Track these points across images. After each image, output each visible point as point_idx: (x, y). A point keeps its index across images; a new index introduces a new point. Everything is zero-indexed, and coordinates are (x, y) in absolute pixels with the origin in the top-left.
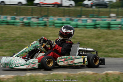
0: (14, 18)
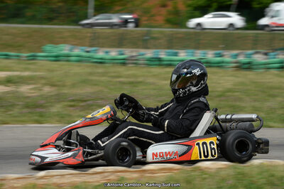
0: (219, 54)
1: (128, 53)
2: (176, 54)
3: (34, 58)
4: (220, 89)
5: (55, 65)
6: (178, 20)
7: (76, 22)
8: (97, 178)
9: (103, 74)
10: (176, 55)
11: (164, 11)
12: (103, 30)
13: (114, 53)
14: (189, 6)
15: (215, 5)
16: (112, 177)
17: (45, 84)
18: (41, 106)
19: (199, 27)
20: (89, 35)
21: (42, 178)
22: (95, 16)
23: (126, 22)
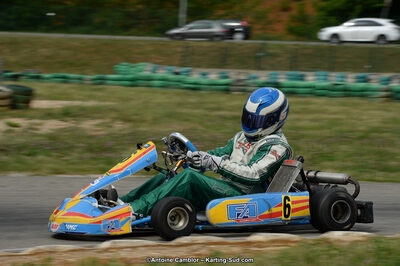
1: (234, 75)
2: (301, 78)
3: (102, 81)
4: (363, 128)
5: (132, 92)
6: (305, 29)
7: (162, 32)
8: (182, 252)
9: (196, 106)
10: (302, 80)
11: (285, 17)
12: (199, 44)
13: (214, 76)
14: (322, 9)
15: (358, 8)
16: (204, 251)
17: (117, 119)
18: (110, 150)
19: (335, 40)
20: (179, 50)
21: (106, 250)
22: (188, 23)
23: (231, 32)
